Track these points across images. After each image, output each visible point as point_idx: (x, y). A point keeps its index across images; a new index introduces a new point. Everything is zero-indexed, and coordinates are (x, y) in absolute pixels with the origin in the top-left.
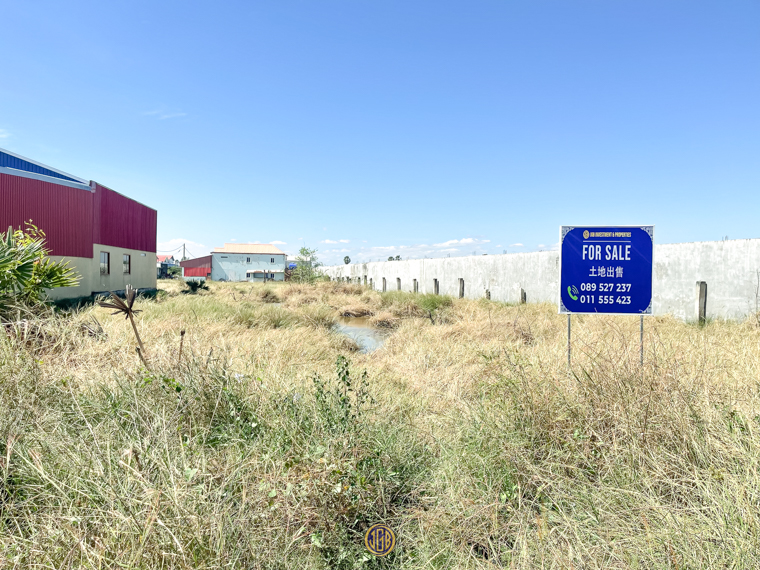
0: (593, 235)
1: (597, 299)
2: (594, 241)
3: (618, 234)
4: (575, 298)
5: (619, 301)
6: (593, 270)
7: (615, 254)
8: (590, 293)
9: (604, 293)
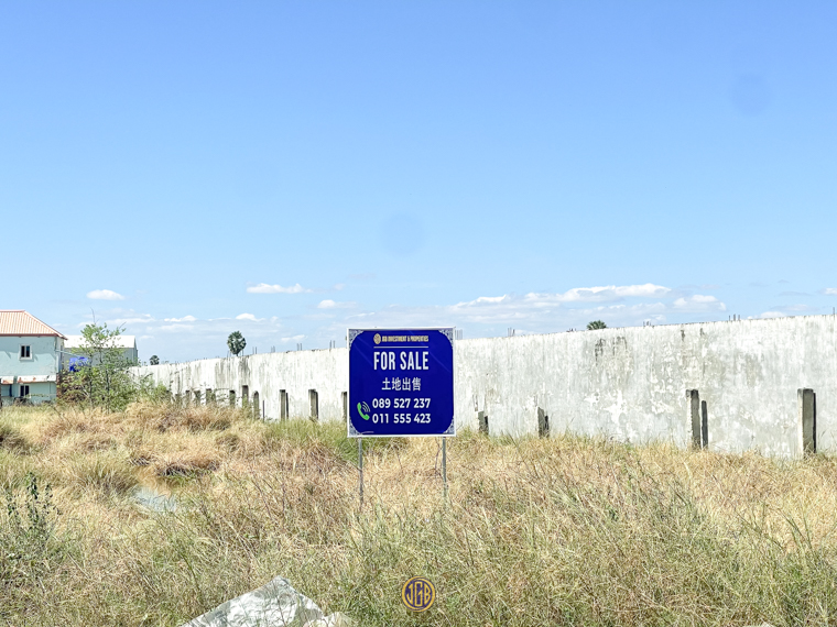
0: (385, 339)
1: (392, 418)
2: (386, 347)
3: (414, 338)
4: (366, 417)
5: (417, 420)
6: (386, 382)
7: (411, 363)
8: (384, 411)
9: (399, 411)
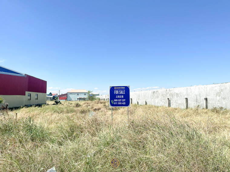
0: (116, 88)
1: (118, 103)
2: (117, 89)
3: (122, 88)
4: (113, 103)
5: (123, 103)
6: (117, 96)
7: (121, 93)
8: (116, 102)
9: (119, 102)
